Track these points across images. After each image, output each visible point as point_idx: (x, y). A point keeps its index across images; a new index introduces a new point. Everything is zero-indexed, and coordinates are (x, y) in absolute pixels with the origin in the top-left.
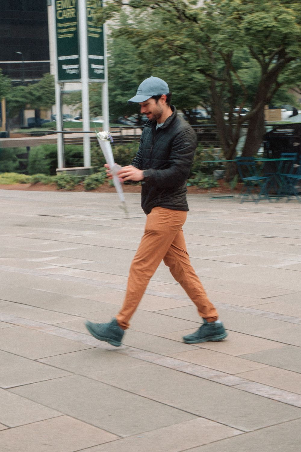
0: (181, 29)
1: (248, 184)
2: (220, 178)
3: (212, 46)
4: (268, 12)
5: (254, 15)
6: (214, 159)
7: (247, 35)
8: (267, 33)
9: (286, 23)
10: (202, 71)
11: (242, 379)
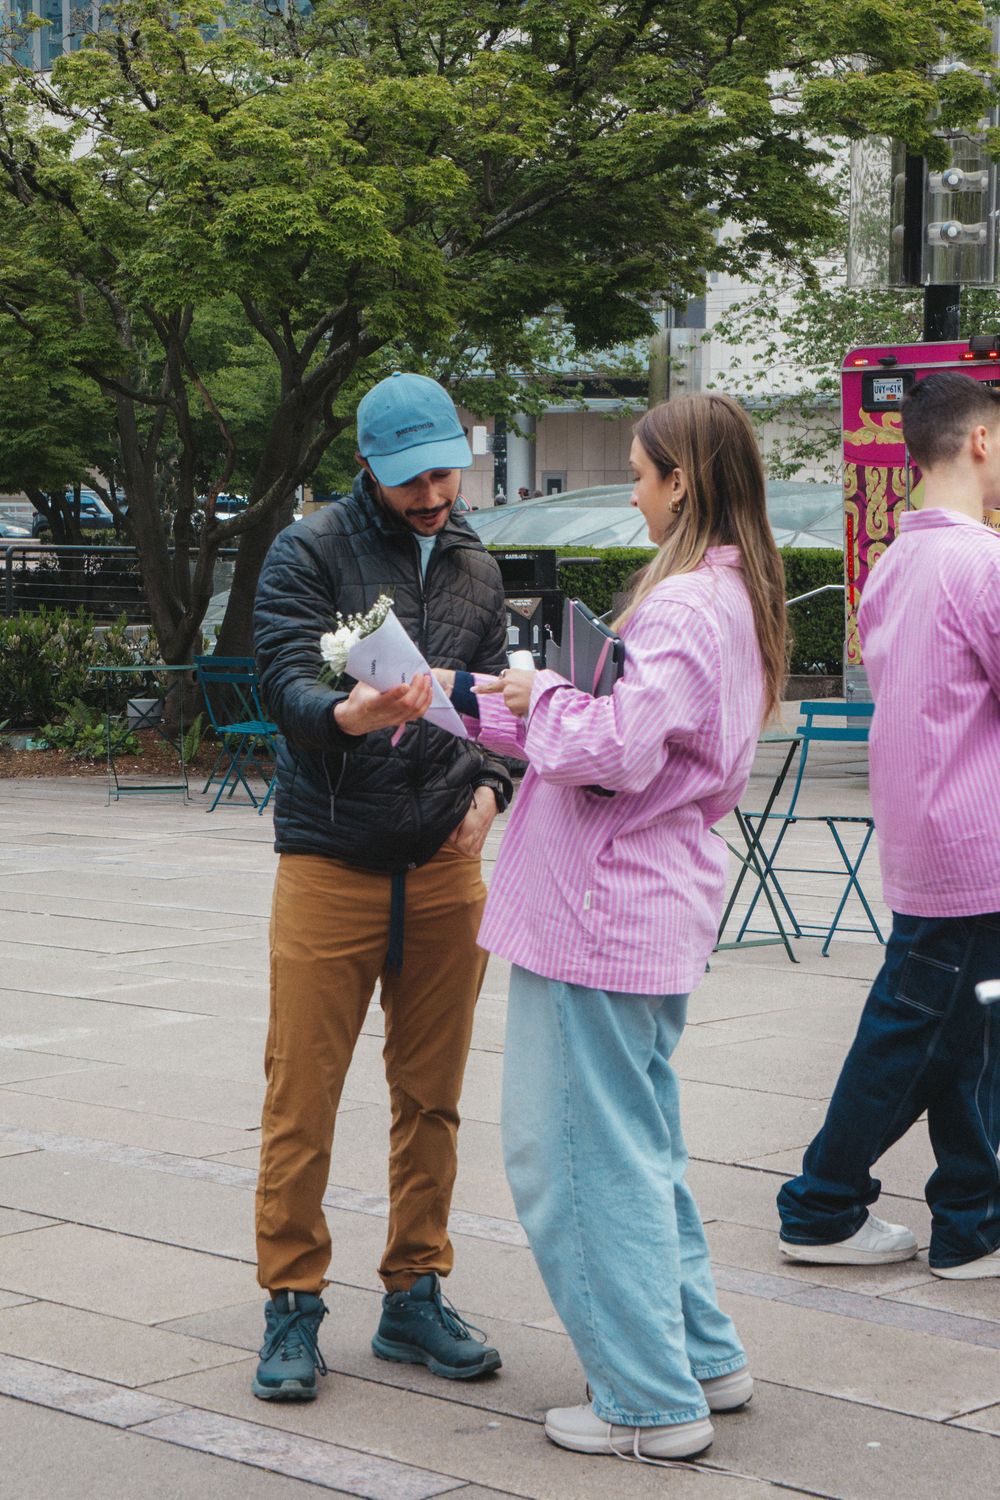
0: (21, 225)
1: (237, 745)
2: (147, 723)
3: (121, 285)
4: (299, 187)
5: (256, 194)
6: (130, 662)
7: (232, 258)
8: (298, 256)
9: (358, 228)
10: (88, 369)
11: (164, 1402)
